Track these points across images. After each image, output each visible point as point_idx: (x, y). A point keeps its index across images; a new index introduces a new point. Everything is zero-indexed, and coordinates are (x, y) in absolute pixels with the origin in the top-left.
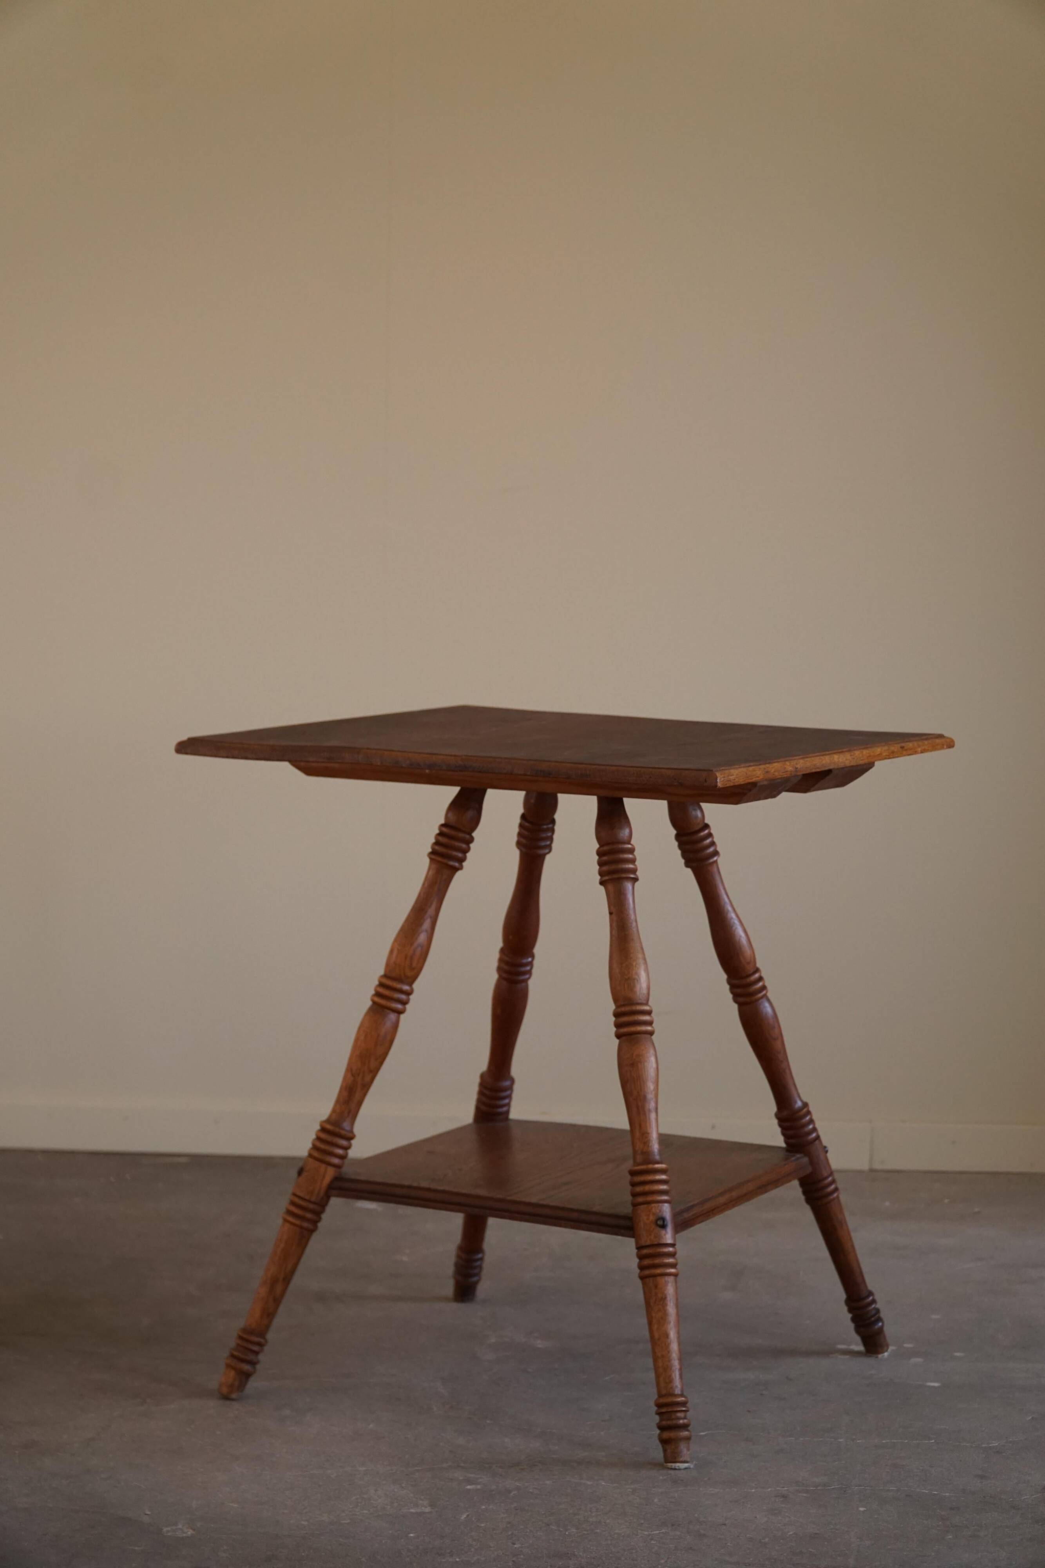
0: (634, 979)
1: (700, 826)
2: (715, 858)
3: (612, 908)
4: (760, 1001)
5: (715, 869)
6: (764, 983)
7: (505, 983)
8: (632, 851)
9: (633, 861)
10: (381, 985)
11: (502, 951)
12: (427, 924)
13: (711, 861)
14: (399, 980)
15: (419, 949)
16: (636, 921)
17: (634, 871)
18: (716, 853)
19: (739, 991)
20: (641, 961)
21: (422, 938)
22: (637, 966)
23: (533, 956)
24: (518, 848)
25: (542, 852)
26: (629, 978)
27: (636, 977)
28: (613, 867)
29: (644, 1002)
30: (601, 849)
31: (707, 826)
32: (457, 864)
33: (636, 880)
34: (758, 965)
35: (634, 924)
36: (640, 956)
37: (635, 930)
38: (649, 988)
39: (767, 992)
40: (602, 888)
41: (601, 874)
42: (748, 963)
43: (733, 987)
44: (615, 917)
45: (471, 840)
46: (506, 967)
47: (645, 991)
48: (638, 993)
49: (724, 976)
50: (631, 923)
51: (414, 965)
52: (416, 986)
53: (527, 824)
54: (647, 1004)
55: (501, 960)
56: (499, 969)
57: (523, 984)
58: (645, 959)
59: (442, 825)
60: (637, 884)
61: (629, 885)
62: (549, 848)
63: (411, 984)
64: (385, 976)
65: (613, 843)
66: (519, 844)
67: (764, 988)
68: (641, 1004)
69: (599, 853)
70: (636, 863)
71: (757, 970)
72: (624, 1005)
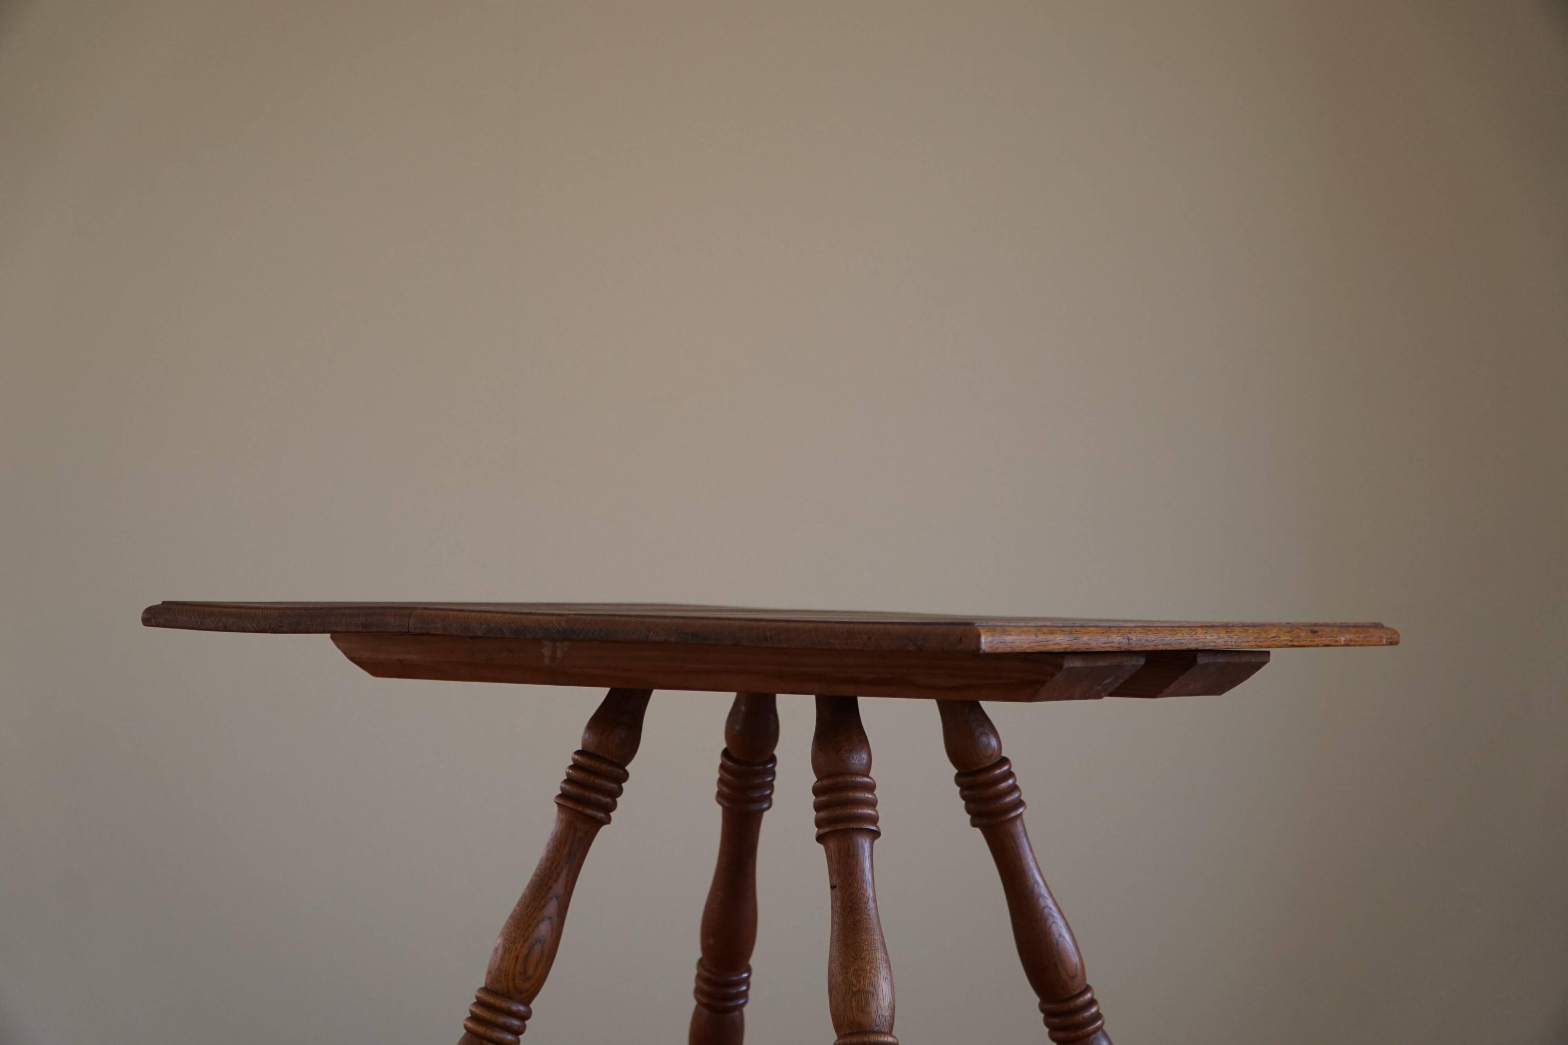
0: (868, 992)
1: (994, 760)
2: (1021, 810)
3: (835, 877)
4: (1092, 1037)
5: (1020, 828)
6: (1098, 1010)
7: (706, 1012)
8: (871, 788)
9: (873, 804)
10: (480, 1003)
11: (701, 963)
12: (551, 908)
13: (1013, 814)
14: (506, 995)
15: (538, 947)
16: (875, 901)
17: (874, 820)
18: (1020, 803)
19: (1056, 1020)
20: (881, 964)
21: (544, 929)
22: (873, 971)
23: (749, 970)
24: (720, 803)
25: (755, 807)
26: (859, 991)
27: (872, 989)
28: (839, 812)
29: (886, 1030)
30: (820, 783)
31: (1005, 761)
32: (601, 815)
33: (876, 834)
34: (1089, 982)
35: (871, 904)
36: (880, 955)
37: (872, 913)
38: (893, 1009)
39: (1103, 1024)
40: (821, 848)
41: (819, 823)
42: (1073, 978)
43: (1049, 1015)
44: (838, 893)
45: (625, 776)
46: (705, 987)
47: (887, 1013)
48: (874, 1016)
49: (1036, 1000)
50: (866, 903)
51: (530, 971)
52: (535, 1005)
53: (729, 763)
54: (890, 1033)
55: (699, 977)
56: (698, 991)
57: (737, 1013)
58: (888, 962)
59: (578, 753)
60: (877, 842)
61: (865, 843)
62: (768, 799)
63: (527, 1002)
64: (485, 990)
65: (840, 774)
66: (721, 796)
67: (1098, 1016)
68: (879, 1033)
69: (816, 791)
70: (877, 808)
71: (1088, 989)
72: (852, 1034)
